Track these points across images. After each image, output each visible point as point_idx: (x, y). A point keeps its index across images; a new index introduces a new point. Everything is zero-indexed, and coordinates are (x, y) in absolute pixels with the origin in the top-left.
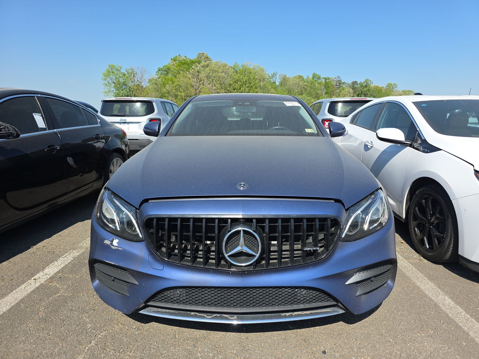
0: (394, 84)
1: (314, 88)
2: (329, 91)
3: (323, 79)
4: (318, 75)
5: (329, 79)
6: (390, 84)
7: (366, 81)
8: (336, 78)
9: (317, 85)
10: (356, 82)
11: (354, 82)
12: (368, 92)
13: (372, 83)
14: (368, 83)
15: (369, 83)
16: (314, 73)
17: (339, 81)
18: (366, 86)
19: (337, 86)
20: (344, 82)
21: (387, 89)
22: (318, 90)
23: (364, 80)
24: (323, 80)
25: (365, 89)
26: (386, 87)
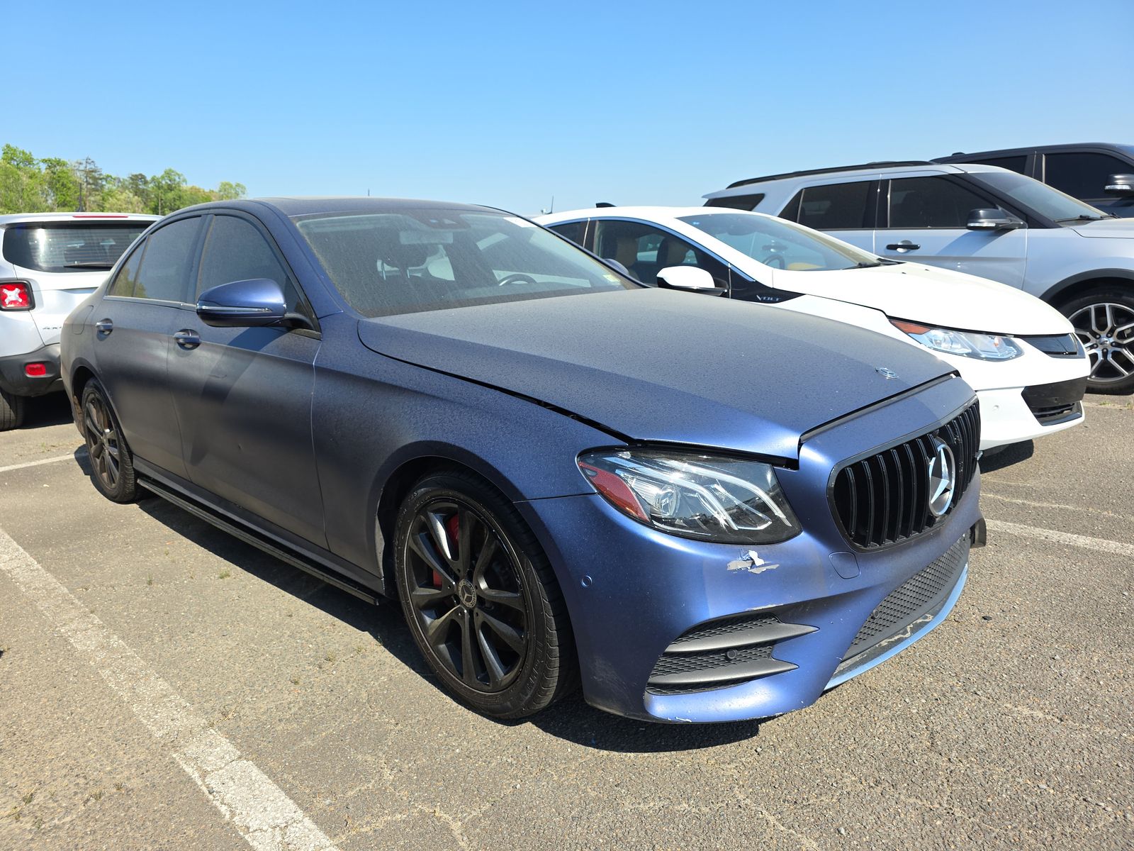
0: (238, 185)
1: (19, 189)
2: (68, 199)
3: (41, 164)
4: (23, 153)
5: (59, 163)
6: (227, 184)
7: (168, 174)
8: (81, 164)
9: (25, 179)
10: (142, 177)
11: (136, 176)
12: (178, 203)
13: (185, 181)
14: (175, 180)
15: (177, 179)
16: (8, 146)
17: (92, 171)
18: (170, 188)
19: (89, 186)
20: (108, 176)
21: (222, 195)
22: (33, 194)
23: (163, 173)
24: (43, 167)
25: (170, 195)
26: (220, 191)
